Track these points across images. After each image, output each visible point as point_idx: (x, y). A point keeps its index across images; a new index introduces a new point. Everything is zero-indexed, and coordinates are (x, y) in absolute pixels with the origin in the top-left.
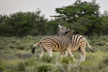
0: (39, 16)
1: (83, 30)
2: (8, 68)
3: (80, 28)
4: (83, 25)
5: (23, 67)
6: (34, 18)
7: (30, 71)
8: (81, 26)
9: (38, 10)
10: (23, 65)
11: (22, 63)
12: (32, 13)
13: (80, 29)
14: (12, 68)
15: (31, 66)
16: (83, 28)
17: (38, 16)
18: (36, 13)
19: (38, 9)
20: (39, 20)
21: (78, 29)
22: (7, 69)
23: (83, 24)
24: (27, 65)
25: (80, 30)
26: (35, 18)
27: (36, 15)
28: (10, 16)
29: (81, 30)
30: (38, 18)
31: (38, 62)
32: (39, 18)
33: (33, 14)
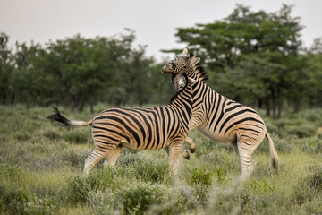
0: (129, 50)
1: (254, 91)
2: (40, 193)
3: (246, 85)
4: (253, 79)
5: (81, 192)
6: (115, 53)
7: (101, 203)
8: (248, 80)
9: (128, 34)
10: (82, 186)
11: (79, 182)
12: (110, 40)
13: (246, 88)
14: (51, 194)
15: (104, 191)
16: (254, 86)
17: (127, 48)
18: (121, 39)
19: (128, 30)
20: (131, 60)
21: (239, 89)
22: (36, 198)
23: (253, 75)
24: (92, 186)
25: (244, 91)
26: (119, 55)
27: (121, 46)
28: (49, 48)
29: (247, 91)
30: (128, 56)
31: (125, 179)
32: (130, 54)
33: (114, 42)
